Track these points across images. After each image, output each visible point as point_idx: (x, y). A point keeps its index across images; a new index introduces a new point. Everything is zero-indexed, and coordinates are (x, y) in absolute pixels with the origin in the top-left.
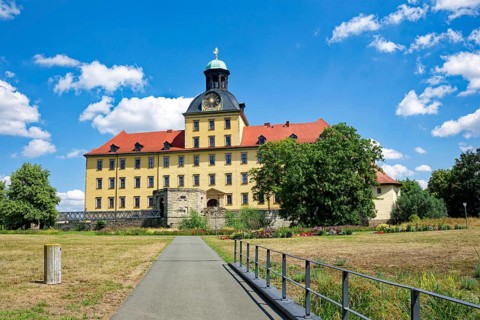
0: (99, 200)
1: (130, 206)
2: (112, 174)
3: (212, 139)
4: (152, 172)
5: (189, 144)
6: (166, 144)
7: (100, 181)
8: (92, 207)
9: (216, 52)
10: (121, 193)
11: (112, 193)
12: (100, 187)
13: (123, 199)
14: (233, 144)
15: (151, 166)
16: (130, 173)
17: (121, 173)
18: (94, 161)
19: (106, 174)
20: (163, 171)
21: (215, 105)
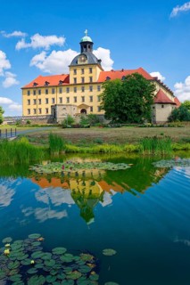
0: (29, 110)
1: (44, 113)
2: (35, 97)
3: (83, 79)
4: (54, 96)
5: (72, 81)
6: (60, 81)
7: (29, 101)
8: (26, 114)
9: (86, 32)
10: (39, 106)
11: (35, 107)
12: (29, 104)
13: (40, 110)
14: (94, 81)
15: (53, 92)
16: (43, 96)
17: (39, 97)
18: (26, 91)
19: (32, 97)
20: (59, 95)
21: (84, 61)
